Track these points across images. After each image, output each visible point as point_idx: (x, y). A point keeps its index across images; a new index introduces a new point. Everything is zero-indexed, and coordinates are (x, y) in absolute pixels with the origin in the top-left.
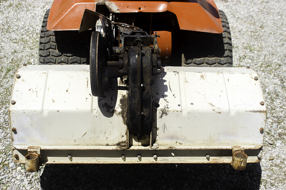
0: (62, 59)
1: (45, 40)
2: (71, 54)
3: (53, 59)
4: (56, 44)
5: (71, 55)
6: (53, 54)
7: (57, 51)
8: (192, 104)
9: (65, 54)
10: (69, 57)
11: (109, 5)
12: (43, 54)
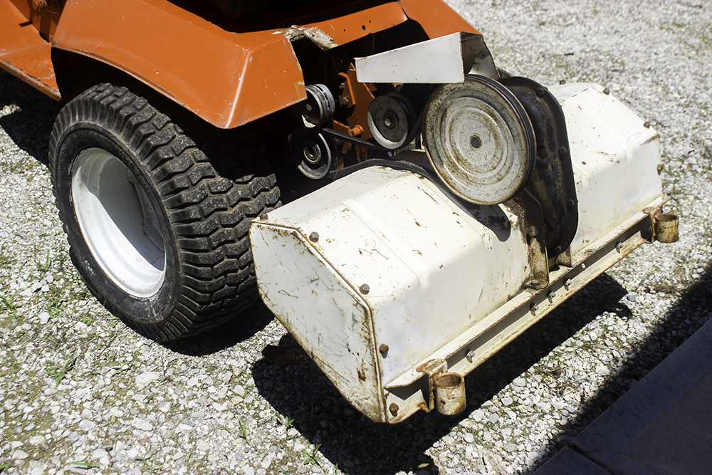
0: (240, 192)
1: (180, 165)
2: (250, 174)
3: (222, 200)
4: (208, 164)
5: (250, 177)
6: (216, 188)
7: (219, 178)
8: (584, 163)
9: (240, 180)
10: (247, 183)
11: (313, 36)
12: (193, 199)
